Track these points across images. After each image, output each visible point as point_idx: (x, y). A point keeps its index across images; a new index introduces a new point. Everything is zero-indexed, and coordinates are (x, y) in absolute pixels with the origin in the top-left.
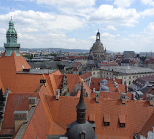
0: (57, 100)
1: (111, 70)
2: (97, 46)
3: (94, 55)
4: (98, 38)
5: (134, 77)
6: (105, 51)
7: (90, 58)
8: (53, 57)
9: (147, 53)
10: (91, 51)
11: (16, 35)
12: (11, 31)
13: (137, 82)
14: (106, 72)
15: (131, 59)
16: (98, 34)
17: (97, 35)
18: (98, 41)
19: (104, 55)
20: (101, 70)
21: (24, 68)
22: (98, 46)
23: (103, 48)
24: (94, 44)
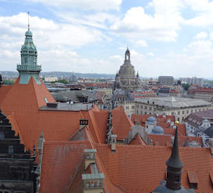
0: (114, 151)
1: (151, 103)
2: (126, 69)
3: (122, 82)
4: (127, 59)
5: (183, 113)
6: (138, 76)
7: (116, 86)
8: (63, 84)
9: (189, 79)
10: (117, 75)
11: (36, 53)
12: (29, 46)
13: (190, 119)
14: (144, 106)
15: (172, 87)
16: (128, 52)
17: (126, 55)
18: (127, 62)
19: (136, 81)
20: (136, 102)
21: (47, 102)
22: (128, 69)
23: (134, 72)
24: (121, 67)
